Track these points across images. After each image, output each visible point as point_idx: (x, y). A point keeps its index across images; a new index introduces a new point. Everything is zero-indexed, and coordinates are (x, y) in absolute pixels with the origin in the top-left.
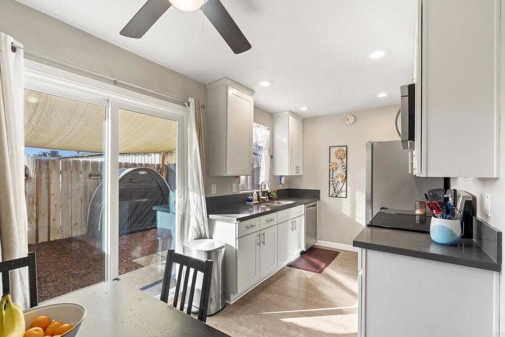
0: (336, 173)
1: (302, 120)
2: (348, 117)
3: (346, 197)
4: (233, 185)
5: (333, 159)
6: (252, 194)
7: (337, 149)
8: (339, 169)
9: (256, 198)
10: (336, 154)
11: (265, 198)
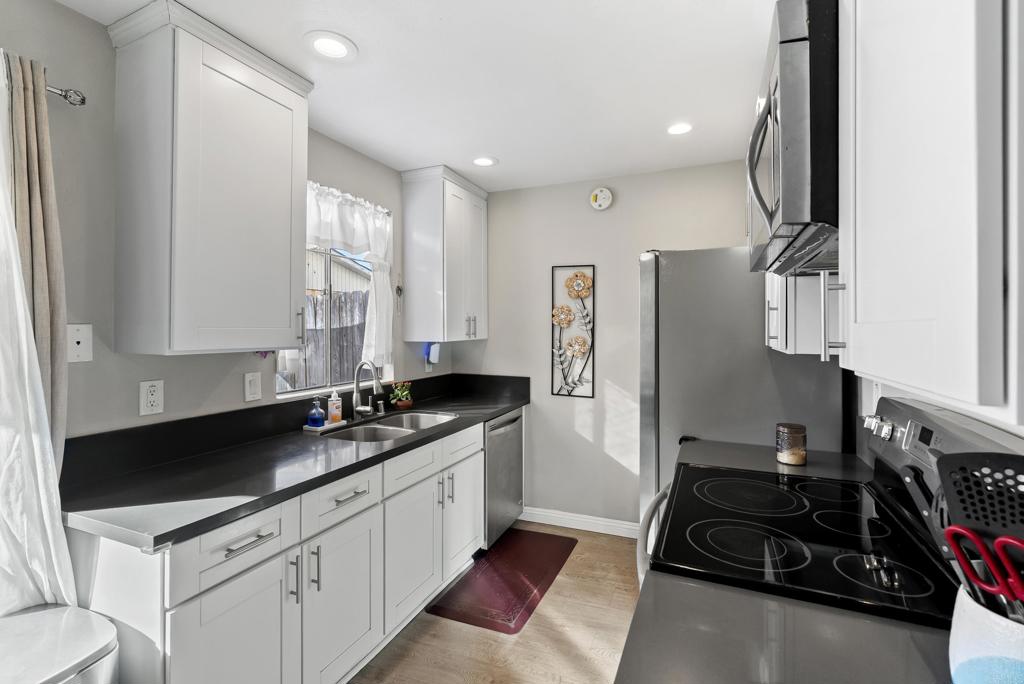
0: (567, 336)
1: (485, 195)
2: (597, 191)
3: (593, 397)
4: (248, 377)
5: (563, 299)
6: (324, 402)
7: (571, 273)
8: (575, 324)
9: (338, 413)
10: (569, 286)
11: (368, 408)
